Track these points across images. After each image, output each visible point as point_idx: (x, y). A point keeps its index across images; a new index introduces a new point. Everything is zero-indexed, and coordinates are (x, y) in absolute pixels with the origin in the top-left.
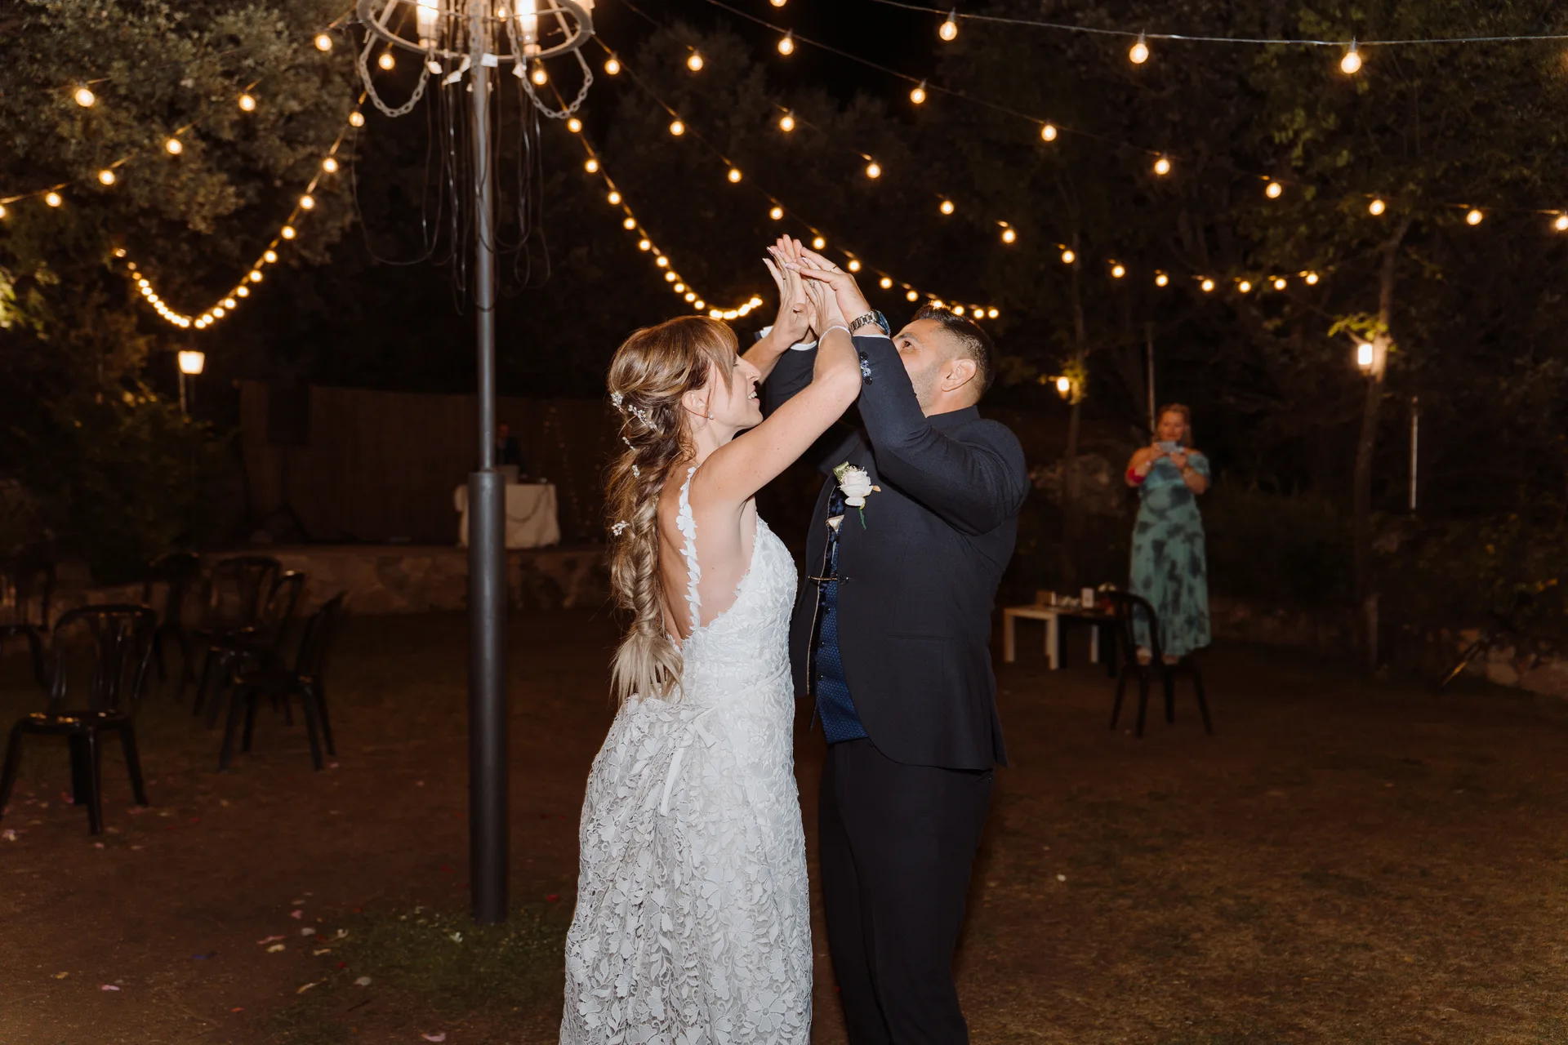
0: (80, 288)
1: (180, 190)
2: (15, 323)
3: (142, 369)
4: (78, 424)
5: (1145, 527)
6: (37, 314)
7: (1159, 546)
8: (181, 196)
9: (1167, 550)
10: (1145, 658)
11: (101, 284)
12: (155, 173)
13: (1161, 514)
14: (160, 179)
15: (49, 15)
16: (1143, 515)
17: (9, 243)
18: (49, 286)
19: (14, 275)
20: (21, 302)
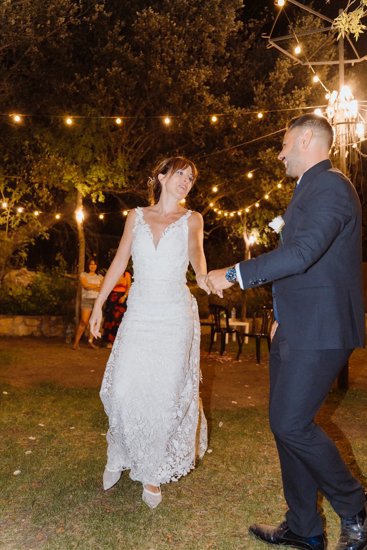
2: (260, 243)
6: (265, 240)
12: (285, 197)
15: (262, 161)
17: (257, 221)
18: (268, 232)
19: (259, 230)
20: (261, 237)
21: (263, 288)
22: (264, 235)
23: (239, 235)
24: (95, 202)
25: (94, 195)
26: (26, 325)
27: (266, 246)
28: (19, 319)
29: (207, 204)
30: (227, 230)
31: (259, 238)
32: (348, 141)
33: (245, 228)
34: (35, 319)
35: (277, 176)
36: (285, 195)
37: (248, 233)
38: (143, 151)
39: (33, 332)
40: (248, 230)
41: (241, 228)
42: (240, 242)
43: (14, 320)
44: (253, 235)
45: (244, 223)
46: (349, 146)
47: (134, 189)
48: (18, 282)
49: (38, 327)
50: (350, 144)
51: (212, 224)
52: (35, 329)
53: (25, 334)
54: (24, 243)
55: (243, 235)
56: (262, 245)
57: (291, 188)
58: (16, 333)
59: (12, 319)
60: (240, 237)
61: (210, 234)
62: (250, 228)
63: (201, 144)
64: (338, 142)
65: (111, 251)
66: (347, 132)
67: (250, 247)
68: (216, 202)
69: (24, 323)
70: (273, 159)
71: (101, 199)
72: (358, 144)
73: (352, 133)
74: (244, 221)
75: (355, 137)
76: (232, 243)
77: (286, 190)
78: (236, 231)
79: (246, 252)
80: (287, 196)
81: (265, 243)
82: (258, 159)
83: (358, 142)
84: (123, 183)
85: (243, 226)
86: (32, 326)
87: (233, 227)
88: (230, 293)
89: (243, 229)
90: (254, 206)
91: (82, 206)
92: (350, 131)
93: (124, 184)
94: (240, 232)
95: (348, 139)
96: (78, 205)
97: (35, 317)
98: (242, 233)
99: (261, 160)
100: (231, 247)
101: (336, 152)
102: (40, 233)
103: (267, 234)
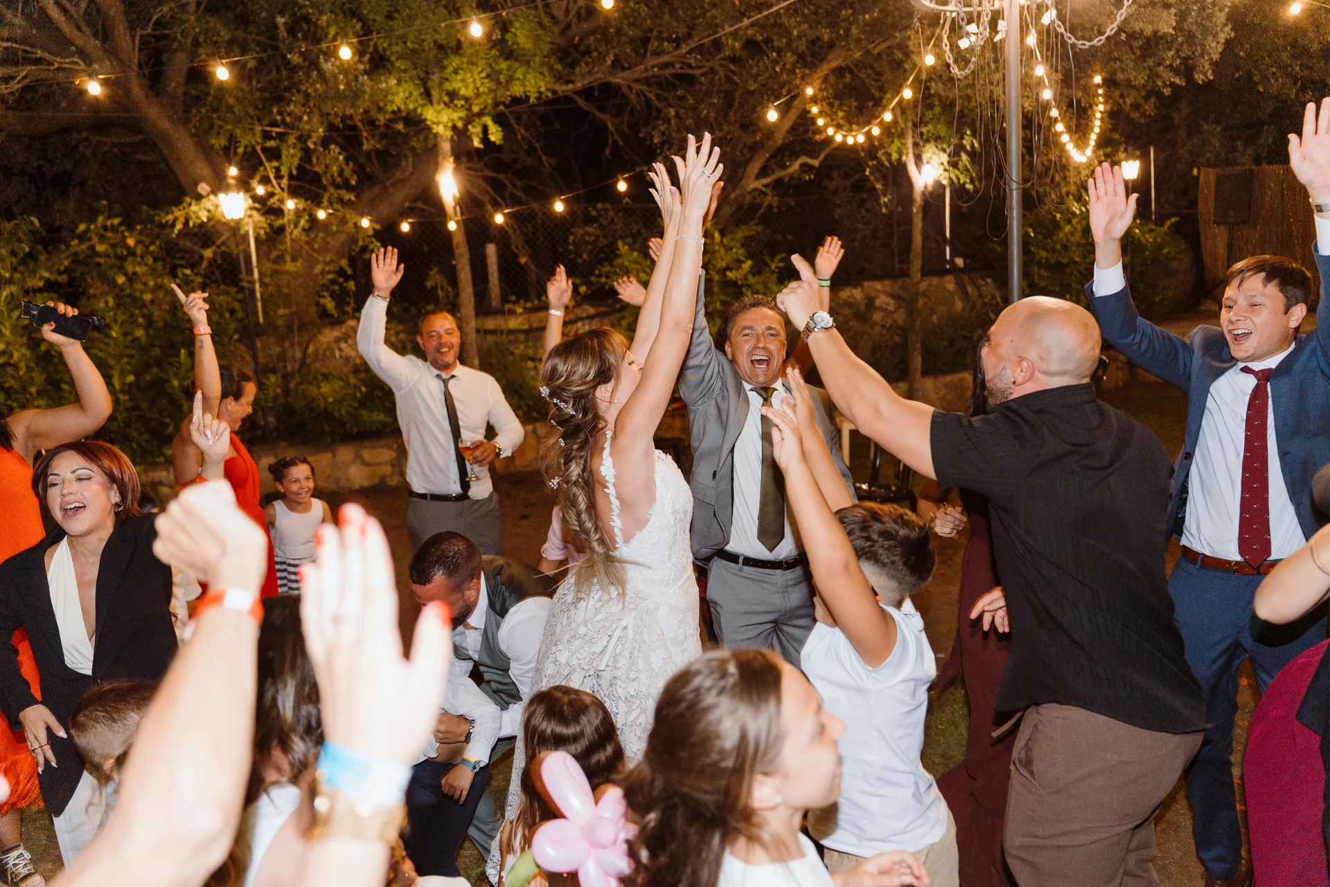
6: (963, 171)
19: (946, 147)
20: (954, 165)
21: (989, 280)
24: (481, 146)
25: (475, 130)
26: (365, 463)
28: (345, 453)
31: (950, 169)
33: (910, 142)
34: (382, 447)
37: (917, 158)
39: (383, 478)
40: (916, 150)
41: (896, 143)
43: (334, 455)
44: (928, 162)
48: (341, 357)
49: (393, 466)
52: (387, 470)
53: (366, 484)
54: (329, 272)
55: (903, 165)
56: (957, 186)
58: (343, 483)
59: (330, 455)
60: (899, 169)
61: (821, 164)
62: (920, 144)
67: (923, 193)
69: (359, 461)
71: (496, 135)
76: (879, 186)
78: (884, 154)
79: (915, 210)
81: (966, 179)
86: (379, 464)
88: (891, 308)
89: (905, 146)
91: (451, 159)
93: (543, 88)
94: (895, 156)
96: (440, 159)
97: (382, 442)
98: (902, 157)
100: (874, 197)
102: (360, 243)
103: (972, 154)
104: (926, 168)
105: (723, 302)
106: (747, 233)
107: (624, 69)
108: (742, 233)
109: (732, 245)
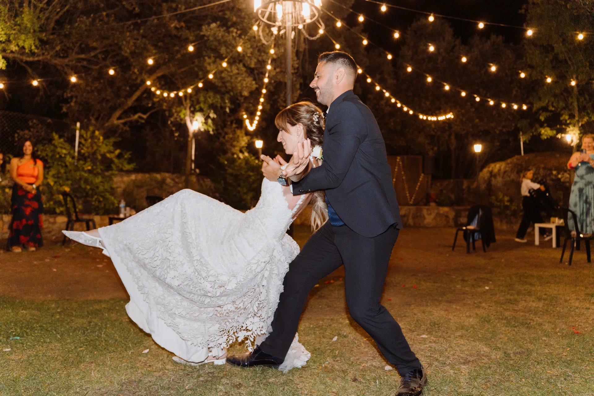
0: (229, 123)
1: (239, 83)
2: (205, 130)
3: (247, 147)
4: (226, 163)
5: (576, 183)
6: (210, 126)
7: (581, 190)
8: (239, 85)
9: (584, 191)
10: (574, 235)
11: (234, 122)
12: (231, 78)
13: (582, 177)
14: (233, 80)
16: (576, 179)
17: (202, 105)
18: (214, 118)
19: (204, 115)
20: (206, 123)
21: (209, 180)
22: (210, 121)
23: (181, 120)
27: (211, 133)
29: (143, 82)
30: (167, 113)
31: (205, 125)
32: (294, 21)
33: (188, 112)
35: (222, 55)
36: (231, 76)
37: (192, 118)
38: (58, 10)
40: (191, 115)
41: (184, 111)
42: (183, 128)
44: (197, 120)
45: (187, 107)
46: (295, 27)
47: (49, 57)
50: (296, 25)
51: (150, 105)
55: (185, 121)
56: (207, 132)
57: (238, 69)
60: (183, 122)
61: (148, 117)
62: (193, 112)
63: (134, 8)
64: (284, 21)
65: (17, 133)
66: (294, 10)
67: (193, 133)
68: (154, 80)
70: (218, 36)
71: (1, 65)
72: (304, 26)
73: (298, 12)
74: (187, 104)
75: (301, 18)
76: (174, 129)
77: (232, 72)
78: (177, 115)
79: (189, 139)
80: (234, 78)
81: (211, 130)
82: (202, 33)
83: (304, 24)
84: (31, 46)
85: (185, 109)
87: (174, 111)
88: (172, 185)
89: (186, 113)
90: (197, 87)
92: (296, 10)
93: (33, 47)
94: (182, 116)
95: (294, 19)
98: (185, 117)
99: (204, 36)
100: (172, 133)
101: (282, 32)
103: (213, 120)
104: (195, 123)
105: (101, 170)
106: (116, 140)
107: (60, 57)
108: (112, 140)
109: (108, 144)
